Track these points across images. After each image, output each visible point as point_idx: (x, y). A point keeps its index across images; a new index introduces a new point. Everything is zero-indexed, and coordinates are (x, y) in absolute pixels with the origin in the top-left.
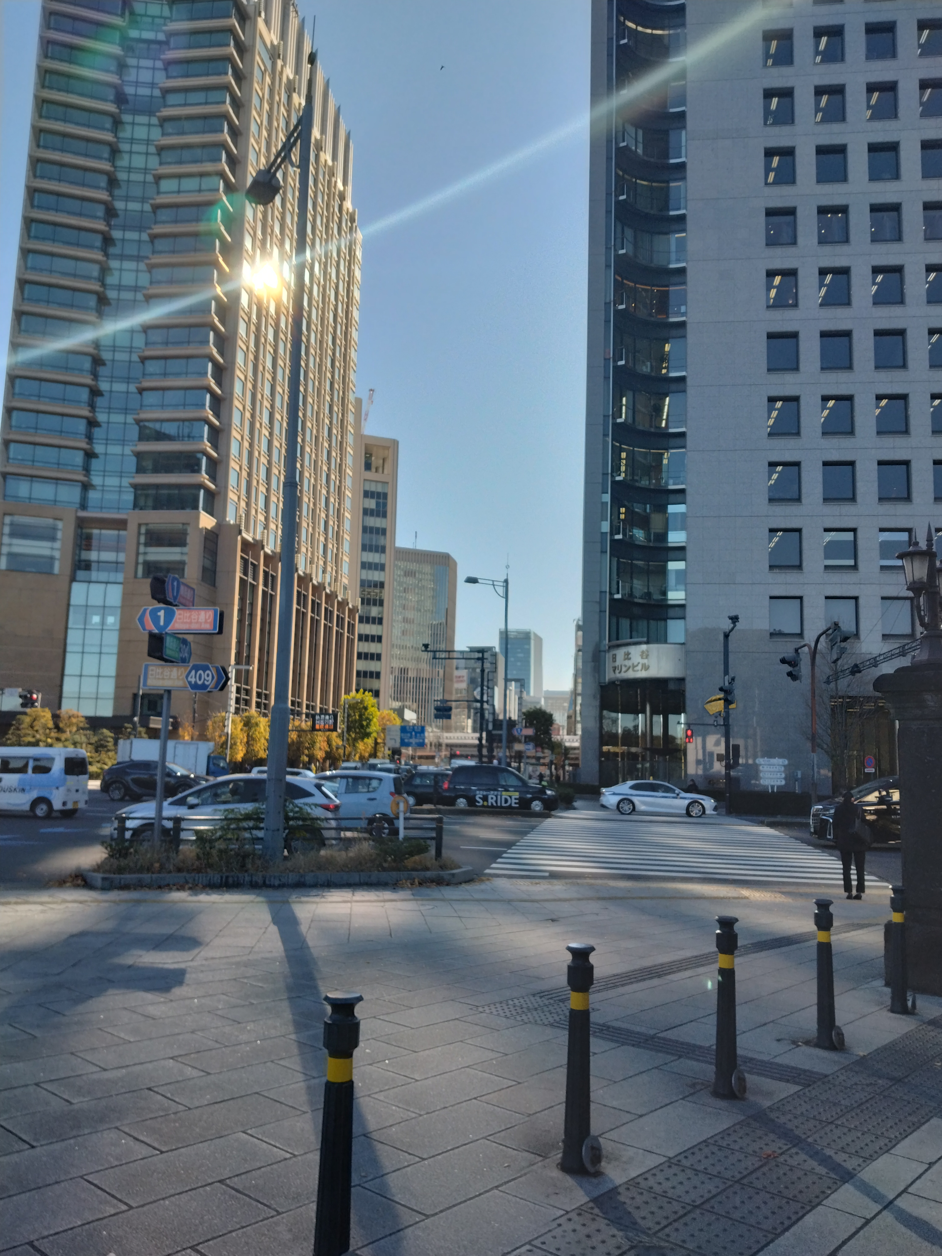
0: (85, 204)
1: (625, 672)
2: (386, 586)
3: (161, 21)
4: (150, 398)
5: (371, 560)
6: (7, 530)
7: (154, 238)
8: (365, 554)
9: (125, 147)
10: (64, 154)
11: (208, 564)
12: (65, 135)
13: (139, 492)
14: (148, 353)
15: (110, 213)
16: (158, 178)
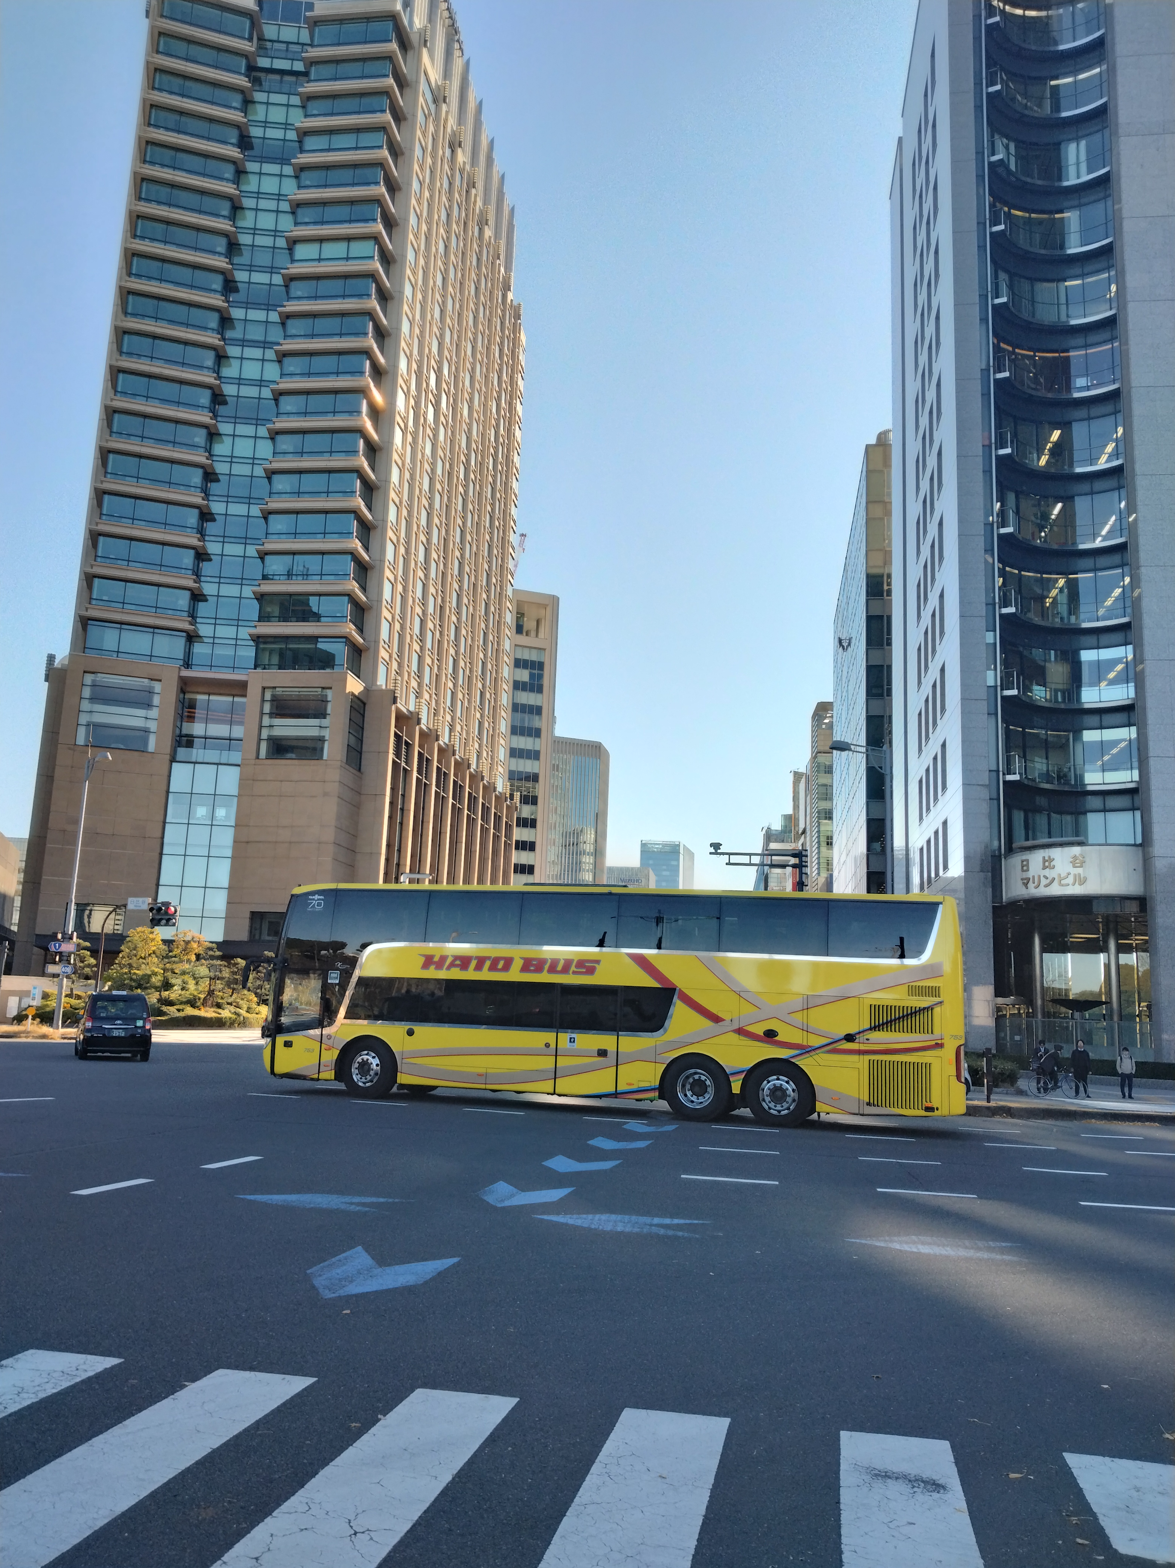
0: (198, 273)
1: (1046, 886)
2: (541, 779)
3: (297, 48)
4: (278, 524)
5: (522, 746)
6: (87, 692)
7: (286, 318)
8: (515, 738)
9: (248, 203)
10: (172, 209)
11: (353, 741)
12: (173, 185)
13: (262, 646)
14: (276, 465)
15: (229, 286)
16: (293, 243)
